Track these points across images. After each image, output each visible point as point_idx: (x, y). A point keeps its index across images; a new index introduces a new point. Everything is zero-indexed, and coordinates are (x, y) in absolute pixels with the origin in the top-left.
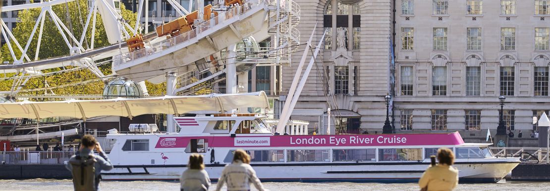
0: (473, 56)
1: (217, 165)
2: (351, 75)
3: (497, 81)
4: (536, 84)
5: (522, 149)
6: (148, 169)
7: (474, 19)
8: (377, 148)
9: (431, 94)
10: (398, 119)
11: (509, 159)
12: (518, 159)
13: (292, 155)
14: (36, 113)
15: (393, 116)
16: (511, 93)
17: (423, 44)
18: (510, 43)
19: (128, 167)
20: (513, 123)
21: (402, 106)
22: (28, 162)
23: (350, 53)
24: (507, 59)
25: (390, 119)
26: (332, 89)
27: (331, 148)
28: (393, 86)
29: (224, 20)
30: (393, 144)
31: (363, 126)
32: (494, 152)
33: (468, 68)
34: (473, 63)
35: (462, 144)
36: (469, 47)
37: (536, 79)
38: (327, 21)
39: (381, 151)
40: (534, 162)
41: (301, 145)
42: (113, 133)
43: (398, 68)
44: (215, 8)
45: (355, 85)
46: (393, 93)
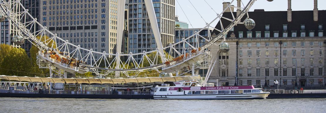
0: (258, 66)
1: (186, 95)
2: (226, 71)
3: (265, 72)
4: (275, 73)
5: (271, 90)
6: (167, 96)
7: (258, 56)
8: (230, 90)
9: (247, 76)
10: (238, 83)
11: (267, 93)
12: (269, 93)
13: (207, 92)
14: (138, 81)
15: (237, 82)
16: (268, 76)
17: (245, 63)
18: (268, 63)
19: (161, 96)
20: (269, 83)
21: (239, 79)
22: (135, 94)
23: (226, 65)
24: (267, 67)
25: (236, 83)
26: (221, 75)
27: (217, 90)
28: (237, 74)
29: (191, 57)
30: (235, 89)
31: (229, 84)
32: (263, 90)
33: (257, 69)
34: (258, 68)
35: (254, 89)
36: (257, 64)
37: (275, 72)
38: (220, 58)
39: (231, 91)
40: (274, 93)
41: (209, 89)
42: (157, 86)
43: (238, 69)
44: (189, 54)
45: (227, 74)
46: (237, 76)
